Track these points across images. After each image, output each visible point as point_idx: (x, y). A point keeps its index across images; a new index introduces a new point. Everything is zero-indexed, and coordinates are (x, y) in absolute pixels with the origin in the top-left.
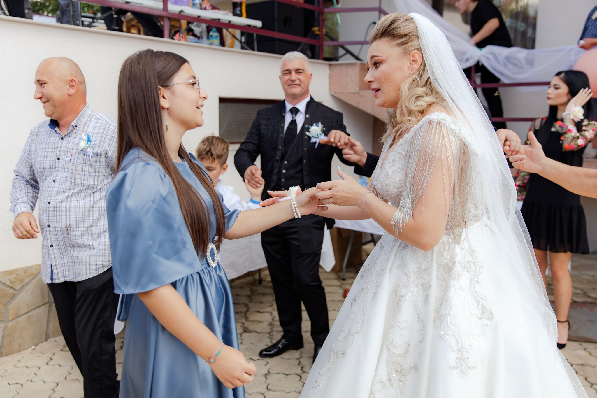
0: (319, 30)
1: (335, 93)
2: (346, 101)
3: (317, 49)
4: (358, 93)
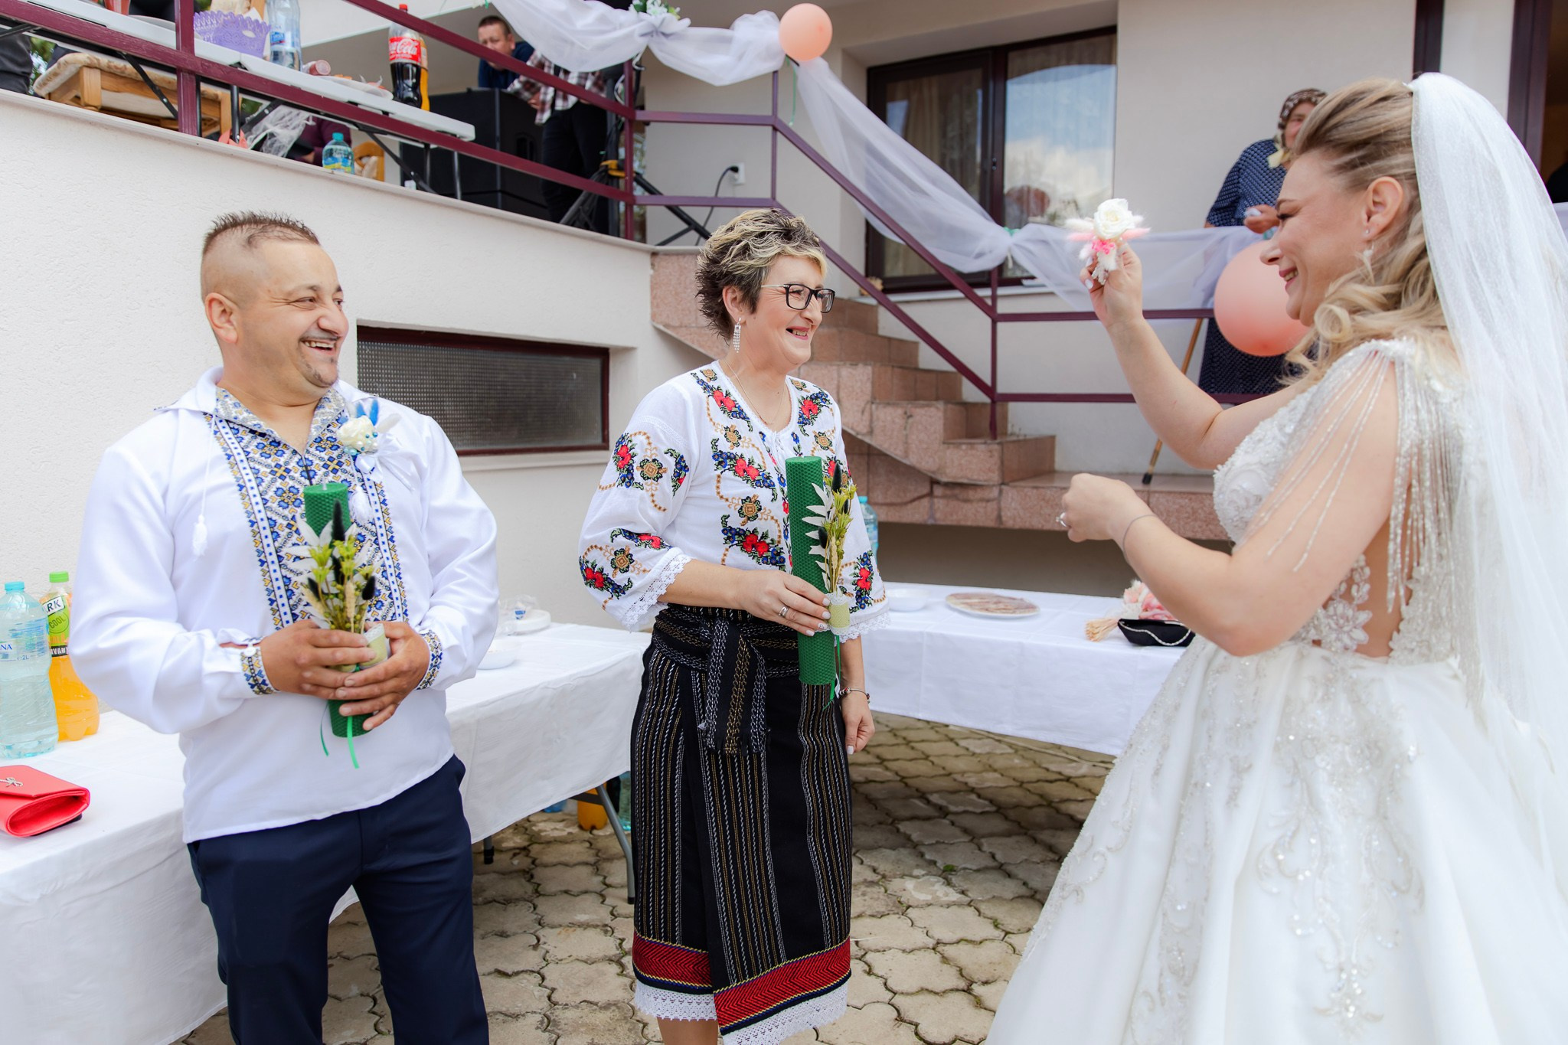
1: (666, 326)
2: (695, 346)
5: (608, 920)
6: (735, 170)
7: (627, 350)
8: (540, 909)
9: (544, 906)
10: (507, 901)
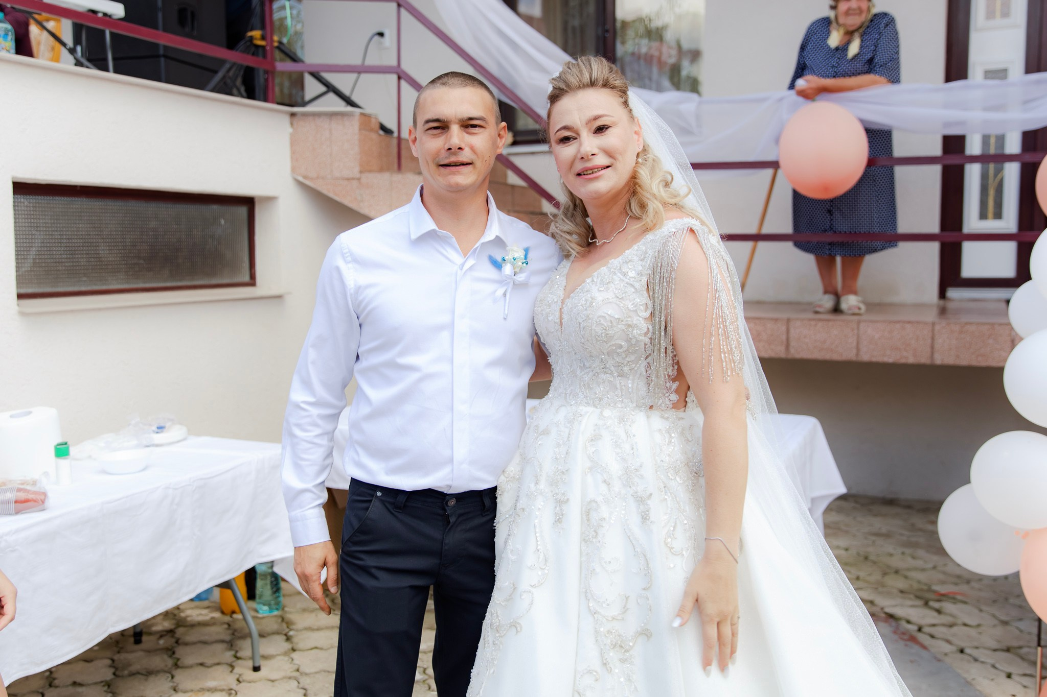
0: (263, 38)
1: (305, 177)
2: (331, 195)
3: (260, 79)
4: (359, 179)
5: (233, 684)
6: (381, 34)
7: (269, 200)
8: (177, 679)
9: (180, 675)
10: (149, 673)
